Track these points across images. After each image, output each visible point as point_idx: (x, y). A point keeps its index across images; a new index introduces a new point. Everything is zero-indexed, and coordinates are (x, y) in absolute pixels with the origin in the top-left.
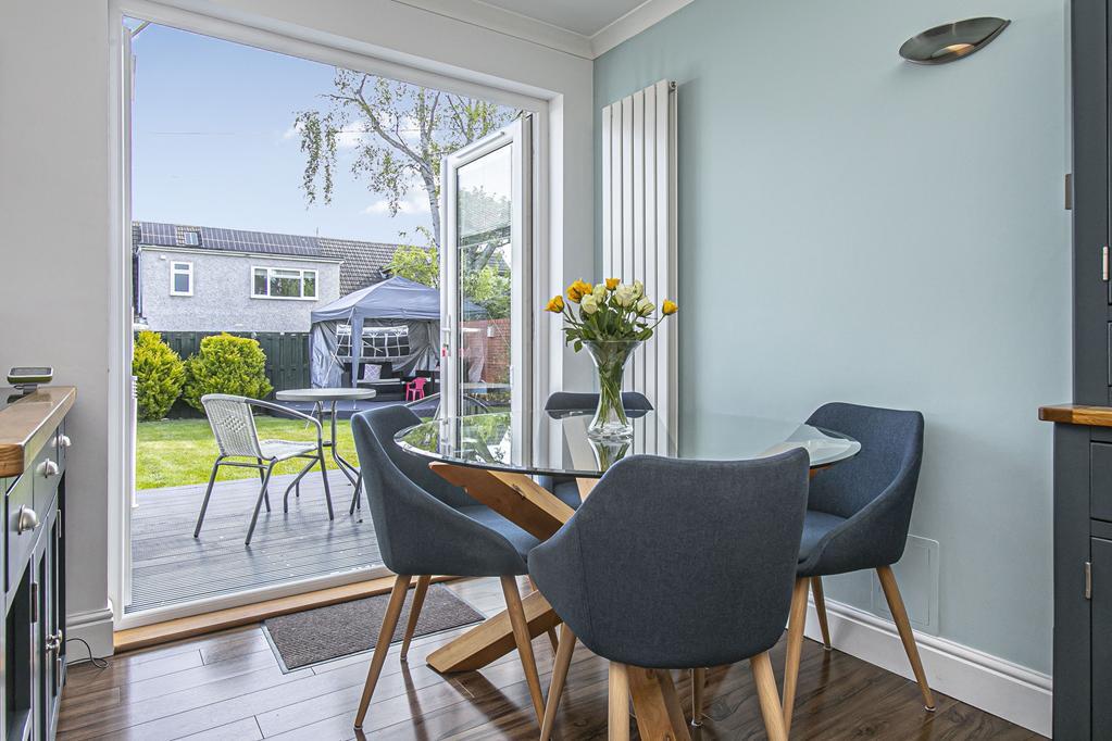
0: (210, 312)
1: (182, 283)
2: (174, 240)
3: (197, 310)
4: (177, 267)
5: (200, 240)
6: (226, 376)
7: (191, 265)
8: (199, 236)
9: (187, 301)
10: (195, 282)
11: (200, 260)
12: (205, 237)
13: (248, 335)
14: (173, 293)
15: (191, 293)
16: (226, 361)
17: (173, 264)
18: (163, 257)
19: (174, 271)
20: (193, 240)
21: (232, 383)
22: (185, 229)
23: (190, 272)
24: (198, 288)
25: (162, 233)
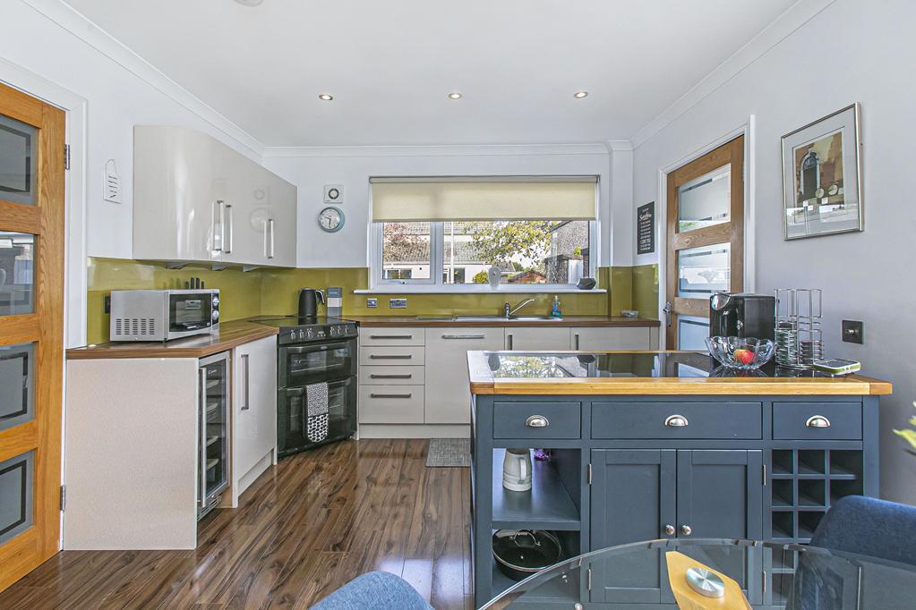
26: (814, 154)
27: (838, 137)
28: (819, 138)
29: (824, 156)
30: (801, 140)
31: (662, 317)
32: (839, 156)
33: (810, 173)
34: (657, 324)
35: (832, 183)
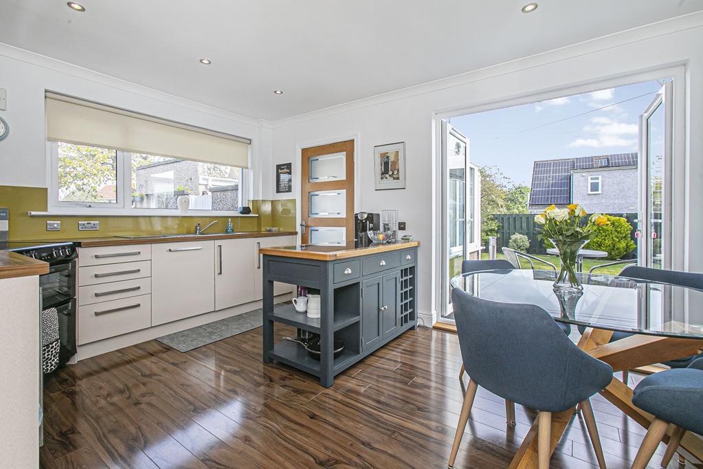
0: (612, 202)
1: (595, 187)
2: (592, 165)
3: (603, 201)
4: (592, 179)
5: (608, 163)
6: (603, 238)
7: (600, 177)
8: (608, 160)
9: (598, 196)
10: (602, 186)
11: (605, 174)
12: (612, 160)
13: (621, 215)
14: (590, 192)
15: (600, 192)
16: (603, 230)
17: (589, 178)
18: (584, 175)
19: (590, 181)
20: (604, 163)
21: (607, 241)
22: (599, 158)
23: (600, 181)
24: (604, 189)
25: (586, 162)
26: (388, 157)
27: (397, 152)
28: (390, 150)
29: (392, 159)
30: (383, 150)
31: (299, 229)
32: (398, 160)
33: (386, 164)
34: (296, 233)
35: (395, 169)
